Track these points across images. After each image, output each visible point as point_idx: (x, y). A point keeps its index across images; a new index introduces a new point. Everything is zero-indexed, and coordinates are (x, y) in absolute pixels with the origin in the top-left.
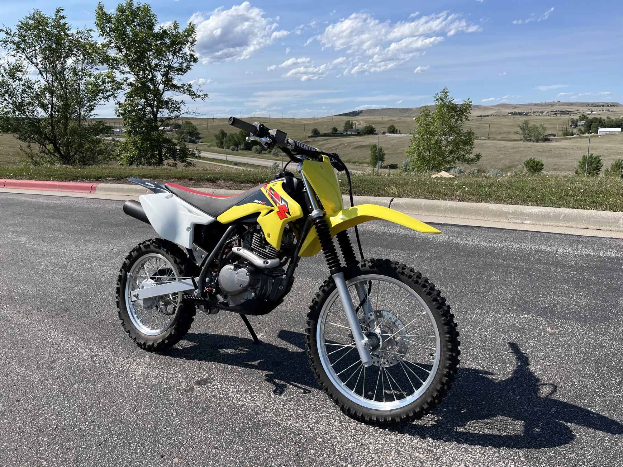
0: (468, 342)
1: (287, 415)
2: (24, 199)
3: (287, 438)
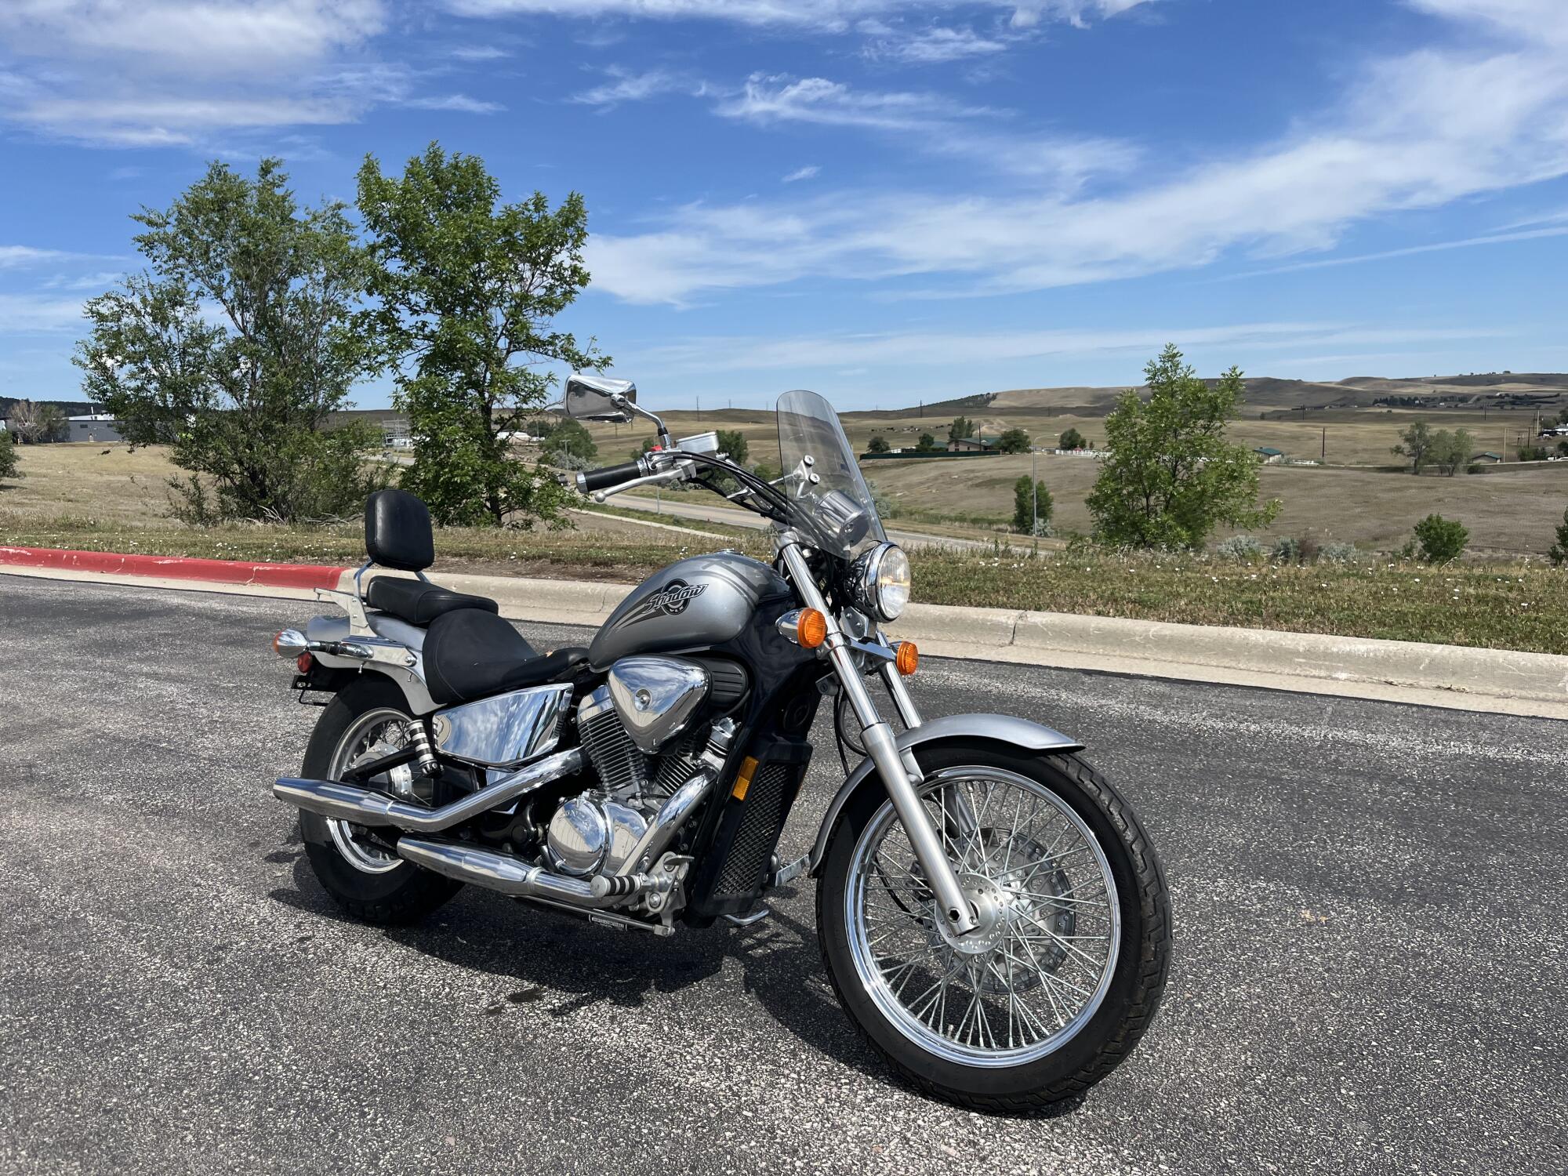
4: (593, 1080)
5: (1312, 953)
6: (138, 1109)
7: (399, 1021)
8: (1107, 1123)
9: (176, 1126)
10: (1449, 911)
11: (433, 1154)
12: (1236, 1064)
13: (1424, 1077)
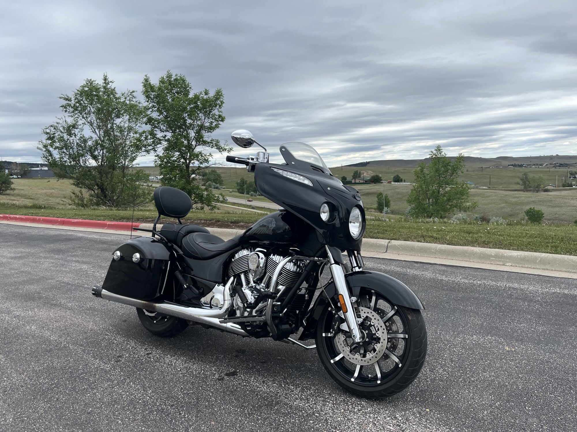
0: (438, 355)
3: (293, 413)
4: (260, 403)
5: (511, 361)
6: (99, 412)
7: (188, 382)
8: (445, 419)
9: (115, 418)
10: (557, 347)
11: (208, 427)
12: (488, 399)
13: (555, 403)
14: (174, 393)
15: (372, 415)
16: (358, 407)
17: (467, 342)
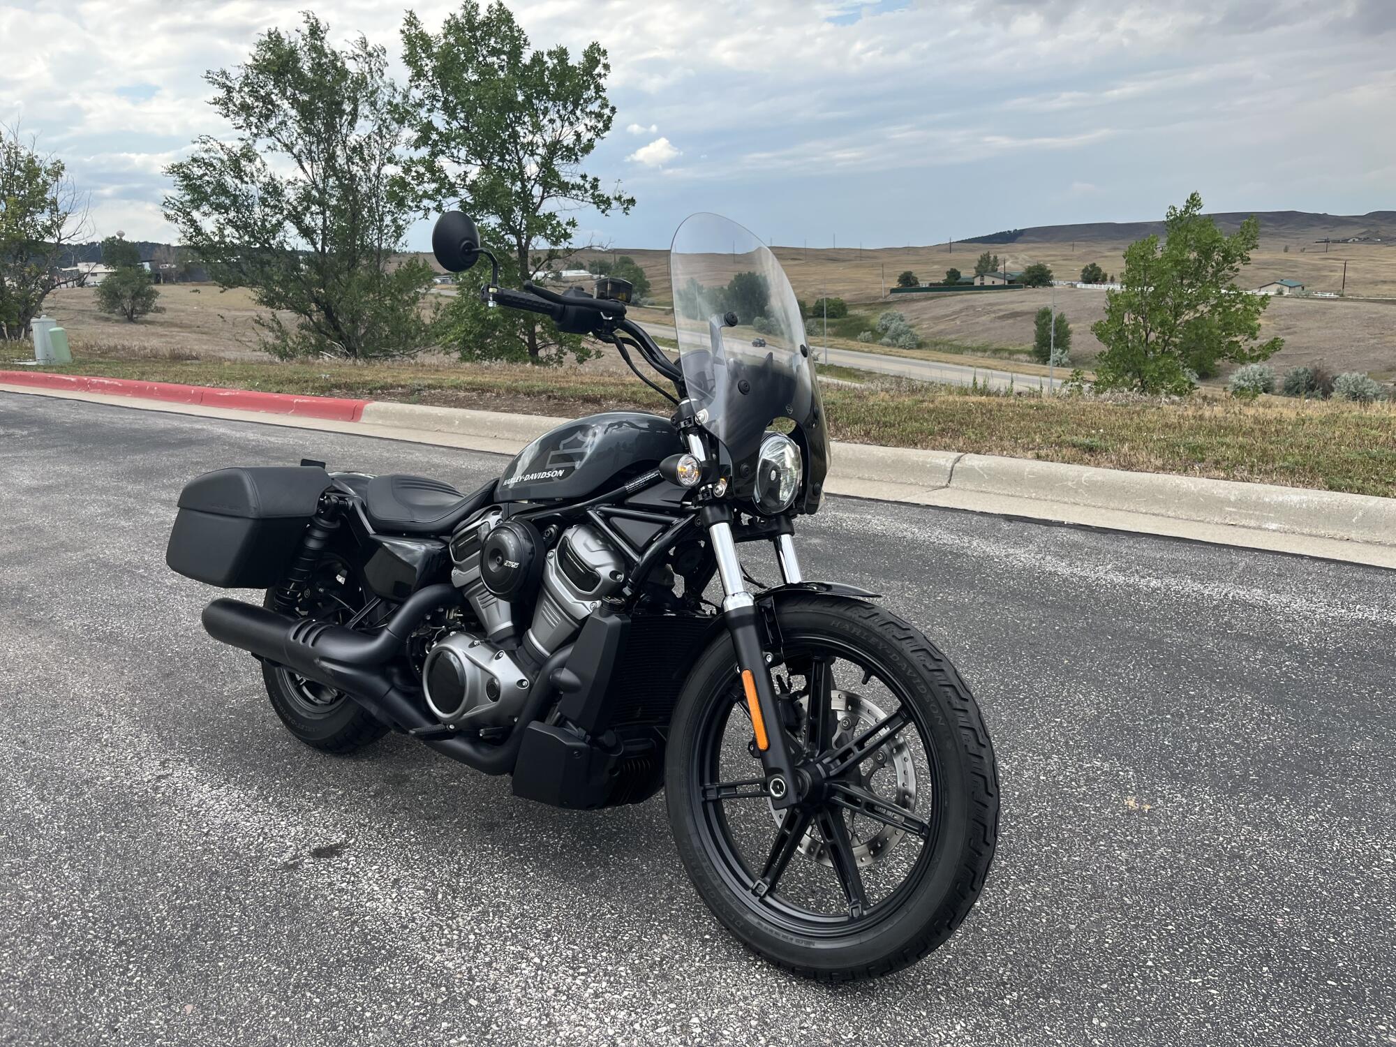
1: (443, 941)
2: (221, 430)
3: (412, 992)
4: (345, 952)
7: (203, 871)
14: (150, 903)
15: (622, 1015)
16: (599, 982)
17: (1022, 775)
